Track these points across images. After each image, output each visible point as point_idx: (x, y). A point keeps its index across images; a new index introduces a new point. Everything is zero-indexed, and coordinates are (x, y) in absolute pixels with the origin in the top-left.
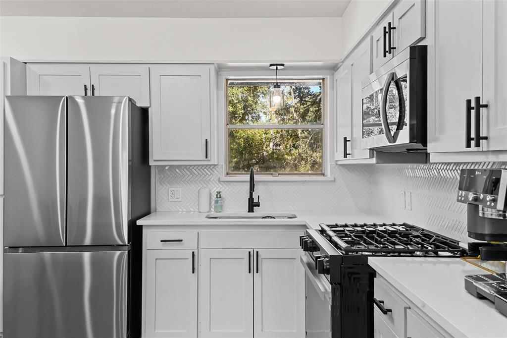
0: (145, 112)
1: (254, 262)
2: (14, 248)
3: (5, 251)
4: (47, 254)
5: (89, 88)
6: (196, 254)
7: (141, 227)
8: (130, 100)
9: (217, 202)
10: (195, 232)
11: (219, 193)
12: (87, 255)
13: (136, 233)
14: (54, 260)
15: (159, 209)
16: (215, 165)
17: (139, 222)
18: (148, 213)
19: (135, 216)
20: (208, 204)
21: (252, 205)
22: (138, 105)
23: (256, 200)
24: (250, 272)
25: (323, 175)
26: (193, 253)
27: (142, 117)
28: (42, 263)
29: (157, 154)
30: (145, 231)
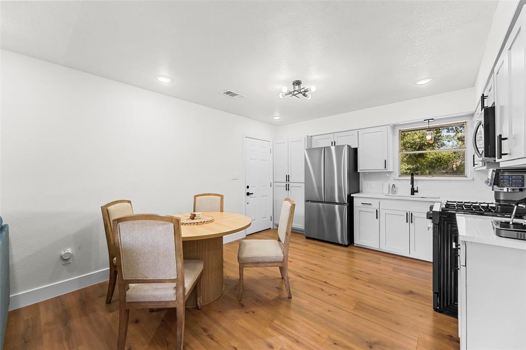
0: (356, 150)
1: (410, 218)
2: (308, 201)
3: (305, 201)
4: (320, 204)
5: (333, 142)
6: (378, 210)
7: (353, 197)
8: (348, 146)
9: (392, 189)
10: (378, 201)
11: (394, 185)
12: (337, 206)
13: (351, 200)
14: (323, 206)
15: (363, 191)
16: (392, 172)
17: (352, 195)
18: (358, 192)
19: (351, 192)
20: (388, 189)
21: (413, 192)
22: (352, 147)
23: (415, 189)
24: (407, 222)
25: (466, 177)
26: (377, 210)
27: (354, 153)
28: (319, 207)
29: (361, 167)
30: (354, 199)
